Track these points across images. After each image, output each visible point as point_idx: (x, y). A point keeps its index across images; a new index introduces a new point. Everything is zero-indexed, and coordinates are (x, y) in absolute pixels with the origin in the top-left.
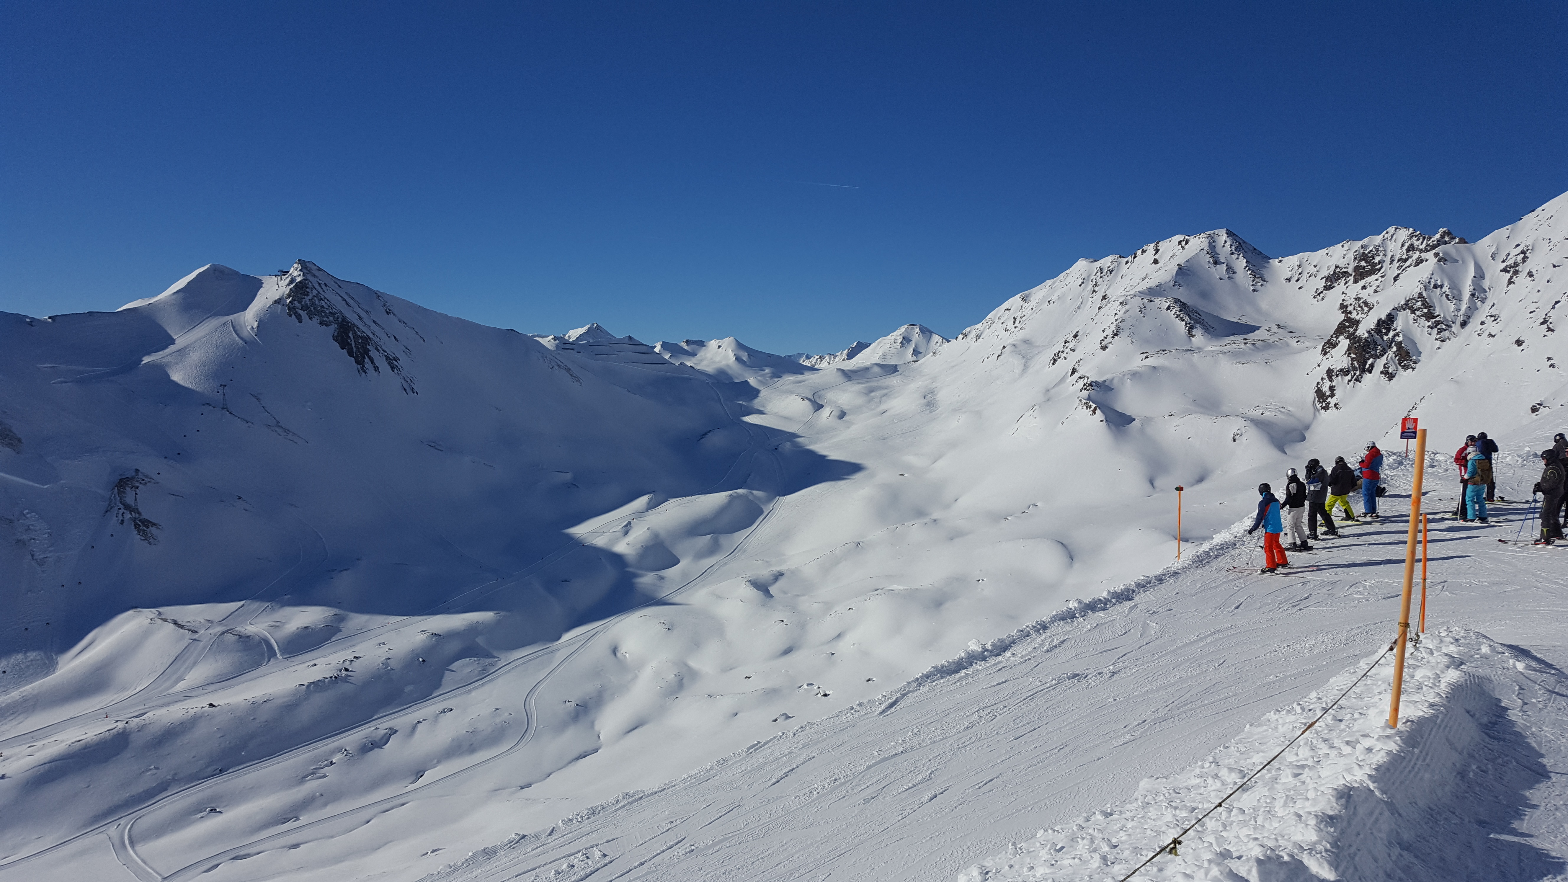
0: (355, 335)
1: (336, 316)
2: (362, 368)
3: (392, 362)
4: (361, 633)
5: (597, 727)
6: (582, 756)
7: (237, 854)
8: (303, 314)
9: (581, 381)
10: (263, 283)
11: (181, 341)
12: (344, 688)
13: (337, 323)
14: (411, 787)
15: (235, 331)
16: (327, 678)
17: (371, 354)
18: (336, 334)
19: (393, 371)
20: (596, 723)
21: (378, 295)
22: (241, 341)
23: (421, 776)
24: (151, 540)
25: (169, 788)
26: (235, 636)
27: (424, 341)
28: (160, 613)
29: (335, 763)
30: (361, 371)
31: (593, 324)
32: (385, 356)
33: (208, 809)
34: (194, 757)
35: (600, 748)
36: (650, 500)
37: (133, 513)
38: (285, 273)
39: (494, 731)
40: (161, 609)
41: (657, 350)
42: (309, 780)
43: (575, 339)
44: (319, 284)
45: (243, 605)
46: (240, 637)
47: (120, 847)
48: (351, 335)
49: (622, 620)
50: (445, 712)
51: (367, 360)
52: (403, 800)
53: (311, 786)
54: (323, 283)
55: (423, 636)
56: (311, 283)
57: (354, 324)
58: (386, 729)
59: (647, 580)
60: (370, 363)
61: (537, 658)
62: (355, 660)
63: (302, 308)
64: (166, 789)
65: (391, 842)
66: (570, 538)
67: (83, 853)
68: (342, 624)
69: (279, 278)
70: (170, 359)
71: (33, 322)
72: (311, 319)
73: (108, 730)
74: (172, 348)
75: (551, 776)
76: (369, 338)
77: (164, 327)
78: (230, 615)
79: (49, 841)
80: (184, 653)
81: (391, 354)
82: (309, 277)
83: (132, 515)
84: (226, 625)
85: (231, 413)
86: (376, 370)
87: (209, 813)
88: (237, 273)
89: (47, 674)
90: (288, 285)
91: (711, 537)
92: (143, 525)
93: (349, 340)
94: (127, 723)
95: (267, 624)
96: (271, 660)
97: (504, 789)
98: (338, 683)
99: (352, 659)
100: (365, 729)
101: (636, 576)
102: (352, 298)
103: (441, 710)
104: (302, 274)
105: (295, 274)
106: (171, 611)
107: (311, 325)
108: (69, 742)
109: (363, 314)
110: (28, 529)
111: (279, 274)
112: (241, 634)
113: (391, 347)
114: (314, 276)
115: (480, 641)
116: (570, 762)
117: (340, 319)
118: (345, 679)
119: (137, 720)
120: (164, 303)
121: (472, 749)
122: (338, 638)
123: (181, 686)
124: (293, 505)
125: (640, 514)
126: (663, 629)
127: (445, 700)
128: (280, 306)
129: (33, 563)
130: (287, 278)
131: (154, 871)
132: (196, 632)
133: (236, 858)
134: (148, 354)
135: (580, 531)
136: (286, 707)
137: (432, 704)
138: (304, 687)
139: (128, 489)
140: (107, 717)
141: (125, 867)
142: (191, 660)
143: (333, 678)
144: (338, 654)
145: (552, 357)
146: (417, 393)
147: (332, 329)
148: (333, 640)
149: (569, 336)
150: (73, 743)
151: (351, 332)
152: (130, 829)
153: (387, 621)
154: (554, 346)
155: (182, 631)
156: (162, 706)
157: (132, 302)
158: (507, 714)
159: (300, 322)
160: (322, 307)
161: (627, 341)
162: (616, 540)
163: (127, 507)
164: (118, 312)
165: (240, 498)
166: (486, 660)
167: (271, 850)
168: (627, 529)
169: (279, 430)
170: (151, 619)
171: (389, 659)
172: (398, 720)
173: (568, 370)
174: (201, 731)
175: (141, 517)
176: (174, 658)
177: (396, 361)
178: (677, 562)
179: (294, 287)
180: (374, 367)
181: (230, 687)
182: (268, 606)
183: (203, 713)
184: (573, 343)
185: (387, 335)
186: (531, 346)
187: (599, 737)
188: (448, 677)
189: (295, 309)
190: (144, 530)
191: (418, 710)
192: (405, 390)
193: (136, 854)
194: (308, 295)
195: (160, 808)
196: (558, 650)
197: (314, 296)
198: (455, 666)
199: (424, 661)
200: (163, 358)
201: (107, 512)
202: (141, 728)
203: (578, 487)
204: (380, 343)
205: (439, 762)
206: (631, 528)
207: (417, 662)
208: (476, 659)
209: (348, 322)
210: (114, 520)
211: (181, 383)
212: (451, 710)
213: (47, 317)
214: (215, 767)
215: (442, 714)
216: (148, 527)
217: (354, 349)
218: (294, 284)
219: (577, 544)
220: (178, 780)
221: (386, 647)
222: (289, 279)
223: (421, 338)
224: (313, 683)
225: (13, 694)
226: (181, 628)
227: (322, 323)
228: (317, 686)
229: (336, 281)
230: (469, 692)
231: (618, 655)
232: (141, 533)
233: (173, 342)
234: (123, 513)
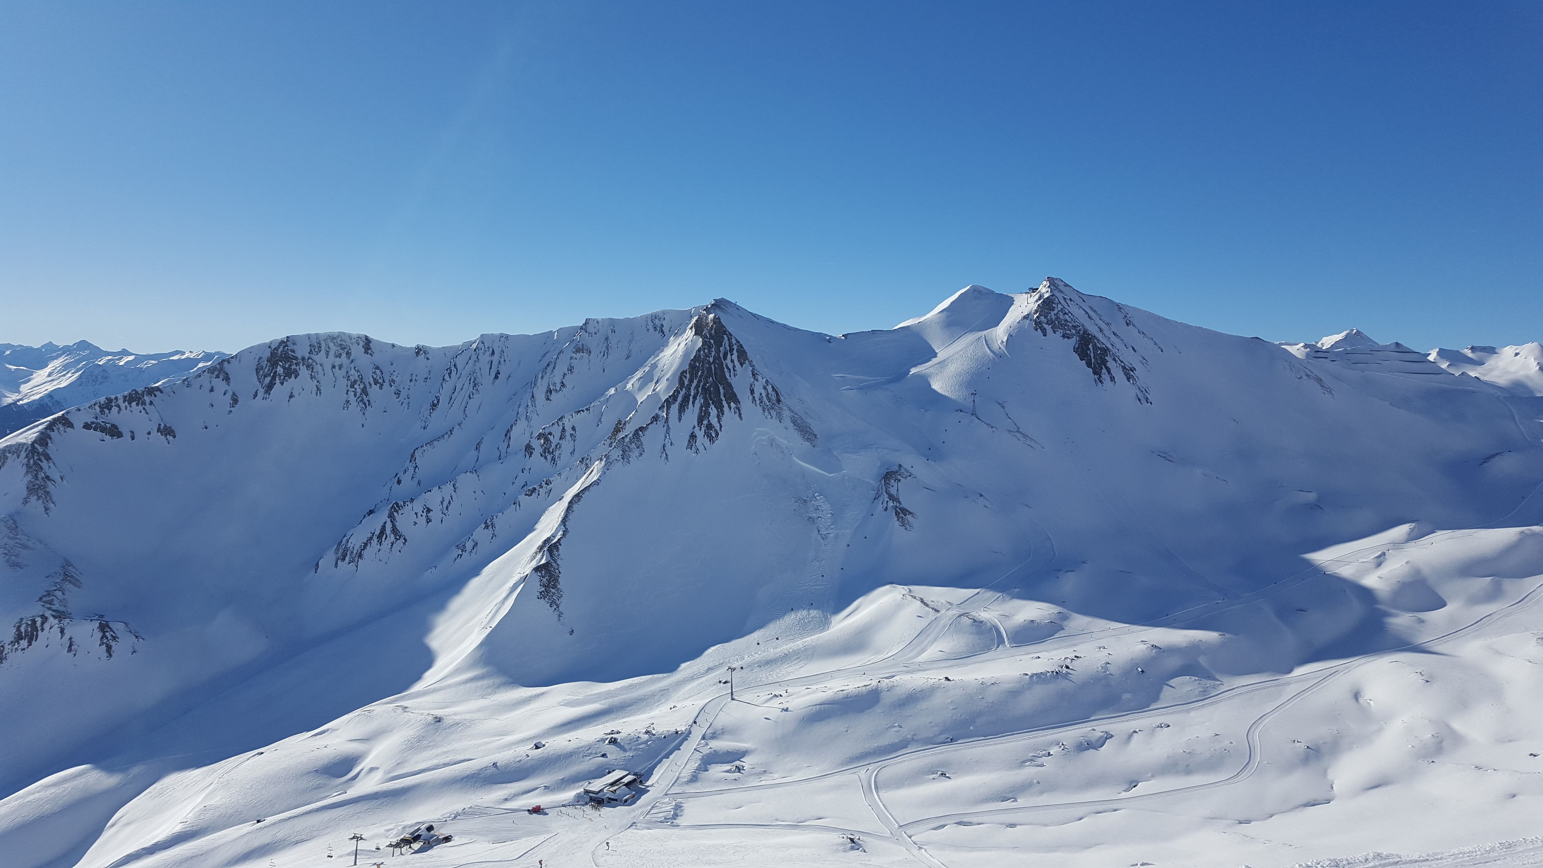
0: (1095, 346)
1: (1078, 329)
2: (1099, 379)
3: (1129, 372)
4: (1082, 633)
5: (1331, 775)
6: (1310, 804)
7: (961, 820)
8: (1048, 328)
9: (1333, 392)
10: (1014, 301)
11: (942, 355)
12: (1064, 684)
13: (1078, 336)
14: (1124, 795)
15: (987, 344)
16: (1048, 672)
17: (1108, 364)
18: (1077, 346)
19: (1129, 381)
20: (1329, 771)
21: (1119, 307)
22: (991, 354)
23: (1135, 786)
24: (908, 526)
25: (909, 746)
26: (971, 620)
27: (1162, 351)
28: (910, 591)
29: (1052, 755)
30: (1098, 381)
31: (1352, 330)
32: (1122, 366)
33: (939, 773)
34: (931, 723)
35: (1332, 799)
36: (1412, 530)
37: (895, 502)
38: (1034, 290)
39: (1212, 756)
40: (912, 588)
41: (1431, 358)
42: (1028, 766)
43: (1329, 346)
44: (1065, 299)
45: (978, 593)
46: (975, 621)
47: (867, 790)
48: (1090, 346)
49: (1368, 662)
50: (1162, 727)
51: (1104, 370)
52: (1115, 806)
53: (1029, 772)
54: (1068, 298)
55: (1143, 647)
56: (1058, 299)
57: (1095, 336)
58: (1102, 732)
59: (1401, 621)
60: (1107, 373)
61: (1264, 688)
62: (1075, 659)
63: (1047, 322)
64: (906, 747)
65: (1101, 844)
66: (1309, 564)
67: (838, 787)
68: (1065, 623)
69: (1029, 295)
70: (932, 370)
71: (831, 340)
72: (1054, 332)
73: (865, 686)
74: (934, 361)
75: (1273, 817)
76: (1108, 349)
77: (929, 342)
78: (967, 600)
79: (815, 771)
80: (928, 628)
81: (1129, 365)
82: (1056, 293)
83: (894, 504)
84: (963, 609)
85: (978, 419)
86: (1111, 381)
87: (940, 776)
88: (993, 292)
89: (823, 630)
90: (1037, 301)
91: (1493, 579)
92: (902, 513)
93: (1089, 352)
94: (879, 682)
95: (998, 613)
96: (1000, 646)
97: (1220, 819)
98: (1058, 678)
99: (1073, 658)
100: (1082, 728)
101: (1387, 614)
102: (1095, 311)
103: (1158, 724)
104: (1049, 290)
105: (1044, 290)
106: (921, 590)
107: (1054, 337)
108: (835, 690)
109: (1103, 326)
110: (817, 509)
111: (1028, 291)
112: (975, 619)
113: (1129, 358)
114: (1061, 291)
115: (1202, 660)
116: (1297, 807)
117: (1081, 332)
118: (1066, 676)
119: (887, 681)
120: (931, 321)
121: (1188, 771)
122: (1061, 636)
123: (924, 657)
124: (1027, 505)
125: (1397, 545)
126: (1420, 680)
127: (1163, 714)
128: (1028, 321)
129: (819, 537)
130: (1036, 294)
131: (892, 816)
132: (938, 611)
133: (959, 823)
134: (915, 366)
135: (1322, 557)
136: (1011, 692)
137: (1149, 717)
138: (1028, 677)
139: (892, 481)
140: (864, 674)
141: (870, 807)
142: (933, 635)
143: (1054, 673)
144: (1060, 651)
145: (1300, 367)
146: (1151, 403)
147: (1073, 341)
148: (1056, 636)
149: (1322, 344)
150: (838, 691)
151: (1091, 344)
152: (876, 775)
153: (1108, 626)
154: (1304, 354)
155: (927, 608)
156: (907, 672)
157: (906, 321)
158: (1227, 742)
159: (1045, 335)
160: (1066, 321)
161: (1393, 348)
162: (1366, 572)
163: (891, 497)
164: (894, 330)
165: (981, 495)
166: (1208, 681)
167: (991, 824)
168: (1380, 560)
169: (1019, 436)
170: (903, 595)
171: (1109, 663)
172: (1114, 725)
173: (1319, 380)
174: (938, 700)
175: (901, 506)
176: (919, 632)
177: (1132, 371)
178: (1444, 605)
179: (1041, 303)
180: (1111, 377)
181: (963, 665)
182: (1000, 596)
183: (939, 684)
184: (1326, 351)
185: (1126, 346)
186: (1276, 354)
187: (1332, 788)
188: (1166, 692)
189: (1041, 324)
190: (902, 518)
191: (1134, 720)
192: (1140, 400)
193: (880, 799)
194: (1053, 310)
195: (901, 762)
196: (1288, 684)
197: (1059, 311)
198: (1174, 682)
199: (1143, 671)
200: (927, 369)
201: (875, 499)
202: (890, 689)
203: (1322, 509)
204: (1118, 354)
205: (1153, 776)
206: (1385, 560)
207: (1136, 671)
208: (1197, 678)
209: (1089, 334)
210: (880, 507)
211: (940, 391)
212: (1169, 726)
213: (841, 335)
214: (947, 736)
215: (1159, 728)
216: (905, 515)
217: (1093, 360)
218: (1042, 300)
219: (1317, 571)
220: (916, 741)
221: (1106, 652)
222: (1037, 297)
223: (1159, 348)
224: (1036, 674)
225: (797, 643)
226: (927, 606)
227: (1064, 336)
228: (1039, 678)
229: (1081, 296)
230: (1188, 711)
231: (1361, 700)
232: (900, 520)
233: (935, 355)
234: (887, 501)
